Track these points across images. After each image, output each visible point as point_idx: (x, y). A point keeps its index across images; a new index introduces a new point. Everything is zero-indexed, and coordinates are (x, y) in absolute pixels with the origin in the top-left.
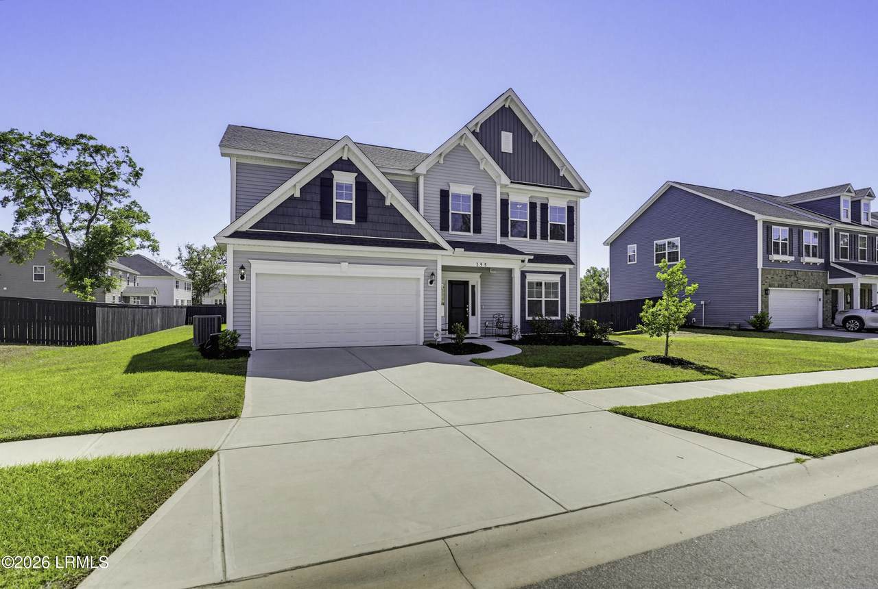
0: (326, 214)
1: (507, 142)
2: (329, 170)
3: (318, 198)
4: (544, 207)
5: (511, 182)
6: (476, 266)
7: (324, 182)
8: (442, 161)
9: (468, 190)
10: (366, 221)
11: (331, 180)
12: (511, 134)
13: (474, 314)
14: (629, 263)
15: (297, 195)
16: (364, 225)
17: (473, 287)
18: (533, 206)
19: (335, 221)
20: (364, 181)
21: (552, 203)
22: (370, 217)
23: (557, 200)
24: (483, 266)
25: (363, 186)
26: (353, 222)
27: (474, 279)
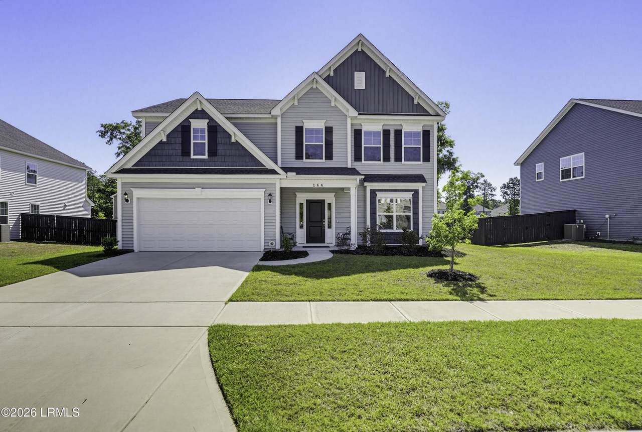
0: (186, 152)
1: (360, 80)
2: (187, 120)
3: (179, 140)
4: (398, 133)
5: (359, 114)
6: (313, 186)
7: (184, 129)
8: (296, 103)
9: (320, 125)
10: (217, 156)
11: (189, 127)
12: (364, 73)
13: (330, 227)
14: (537, 180)
15: (165, 140)
16: (215, 158)
17: (330, 205)
18: (386, 133)
19: (192, 157)
20: (214, 124)
21: (406, 128)
22: (219, 152)
23: (411, 125)
24: (320, 186)
25: (214, 129)
26: (206, 157)
27: (329, 198)
